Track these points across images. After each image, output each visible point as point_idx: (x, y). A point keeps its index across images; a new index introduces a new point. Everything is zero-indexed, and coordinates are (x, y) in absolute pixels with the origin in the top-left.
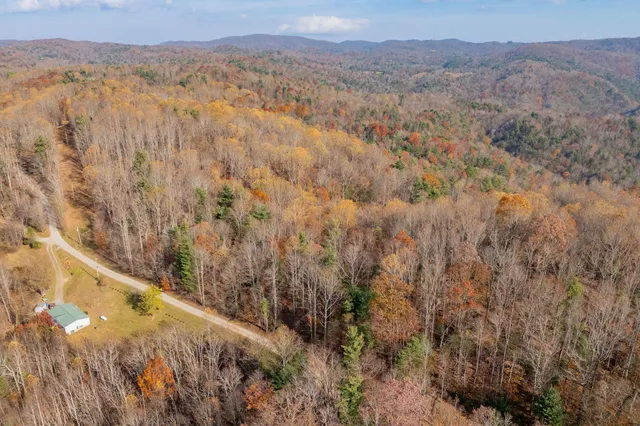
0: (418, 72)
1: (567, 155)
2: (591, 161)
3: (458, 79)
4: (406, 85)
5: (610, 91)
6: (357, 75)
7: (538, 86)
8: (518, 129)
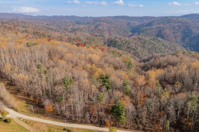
0: (70, 26)
1: (128, 48)
2: (134, 49)
3: (84, 27)
4: (69, 30)
5: (124, 30)
6: (52, 27)
7: (107, 29)
8: (113, 41)
